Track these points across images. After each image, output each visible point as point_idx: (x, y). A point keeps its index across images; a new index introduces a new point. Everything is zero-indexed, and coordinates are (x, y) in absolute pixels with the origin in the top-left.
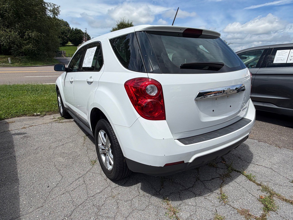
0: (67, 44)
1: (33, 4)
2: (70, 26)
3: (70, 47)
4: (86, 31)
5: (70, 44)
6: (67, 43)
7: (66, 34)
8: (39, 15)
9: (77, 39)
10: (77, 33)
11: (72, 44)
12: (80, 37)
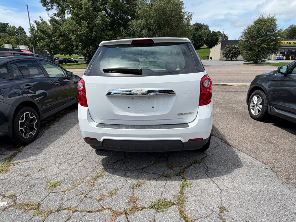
0: (203, 47)
1: (172, 15)
2: (210, 29)
3: (204, 49)
4: (223, 32)
5: (205, 46)
6: (202, 45)
7: (203, 37)
8: (174, 24)
9: (213, 41)
10: (213, 36)
11: (207, 47)
12: (216, 38)
